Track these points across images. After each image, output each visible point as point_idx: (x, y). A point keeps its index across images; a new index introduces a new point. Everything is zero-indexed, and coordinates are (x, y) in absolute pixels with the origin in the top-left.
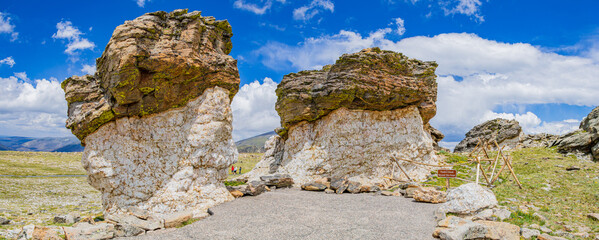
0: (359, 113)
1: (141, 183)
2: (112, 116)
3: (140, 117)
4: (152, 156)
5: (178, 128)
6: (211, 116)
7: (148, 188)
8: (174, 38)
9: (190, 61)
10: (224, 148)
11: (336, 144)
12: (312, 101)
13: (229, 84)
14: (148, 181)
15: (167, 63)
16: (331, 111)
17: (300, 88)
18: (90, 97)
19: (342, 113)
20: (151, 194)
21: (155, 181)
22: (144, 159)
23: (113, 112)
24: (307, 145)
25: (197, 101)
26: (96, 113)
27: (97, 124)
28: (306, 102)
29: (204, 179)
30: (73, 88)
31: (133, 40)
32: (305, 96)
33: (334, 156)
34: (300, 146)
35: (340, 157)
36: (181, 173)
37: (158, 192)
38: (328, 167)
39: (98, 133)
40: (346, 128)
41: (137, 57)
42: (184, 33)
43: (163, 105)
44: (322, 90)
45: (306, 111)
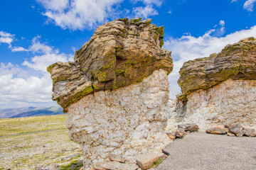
0: (241, 82)
1: (115, 135)
2: (91, 90)
3: (111, 90)
4: (120, 116)
5: (137, 97)
6: (158, 88)
7: (120, 138)
8: (135, 37)
9: (147, 52)
10: (166, 108)
11: (226, 103)
12: (207, 76)
13: (167, 68)
14: (120, 133)
15: (134, 53)
16: (221, 82)
17: (198, 69)
18: (72, 78)
19: (229, 83)
20: (122, 142)
21: (124, 133)
22: (115, 118)
23: (93, 87)
24: (204, 104)
25: (149, 79)
26: (80, 89)
27: (79, 96)
28: (202, 77)
29: (155, 129)
30: (58, 70)
31: (112, 36)
32: (202, 74)
33: (224, 111)
34: (198, 105)
35: (229, 111)
36: (142, 126)
37: (127, 140)
38: (221, 118)
39: (80, 102)
40: (232, 92)
41: (116, 48)
42: (141, 34)
43: (128, 82)
44: (214, 69)
45: (202, 83)
